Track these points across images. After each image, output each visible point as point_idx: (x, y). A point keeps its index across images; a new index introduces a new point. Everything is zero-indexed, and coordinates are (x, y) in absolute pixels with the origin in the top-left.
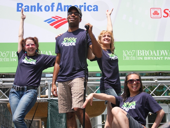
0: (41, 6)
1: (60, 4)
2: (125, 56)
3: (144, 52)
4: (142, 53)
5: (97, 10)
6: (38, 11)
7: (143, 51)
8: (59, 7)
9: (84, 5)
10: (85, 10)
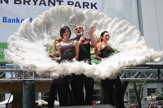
0: (19, 19)
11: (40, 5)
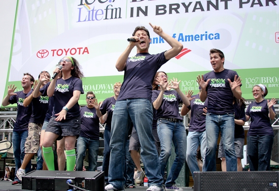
1: (181, 35)
2: (248, 84)
3: (269, 78)
4: (266, 80)
5: (219, 38)
6: (160, 42)
7: (267, 78)
8: (181, 38)
9: (205, 34)
10: (206, 39)
11: (194, 11)
